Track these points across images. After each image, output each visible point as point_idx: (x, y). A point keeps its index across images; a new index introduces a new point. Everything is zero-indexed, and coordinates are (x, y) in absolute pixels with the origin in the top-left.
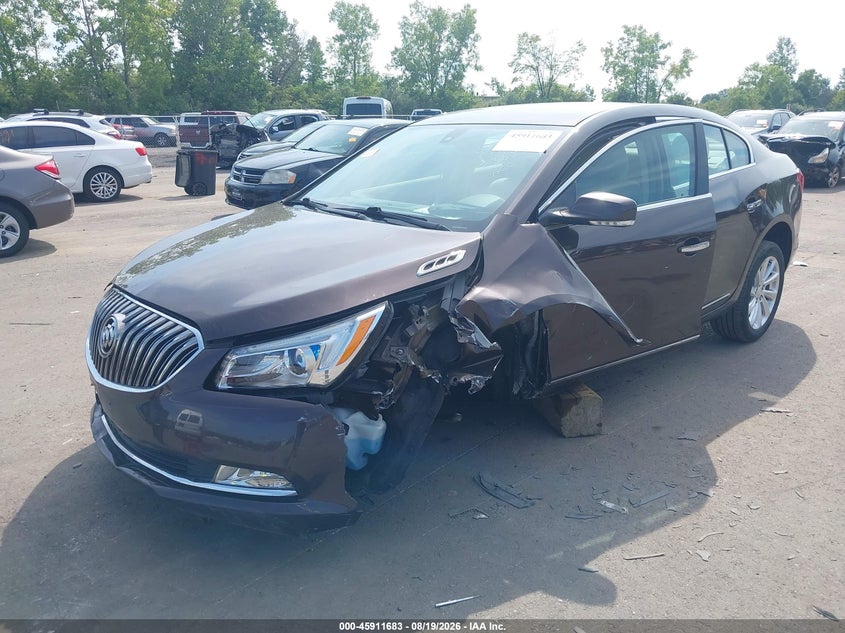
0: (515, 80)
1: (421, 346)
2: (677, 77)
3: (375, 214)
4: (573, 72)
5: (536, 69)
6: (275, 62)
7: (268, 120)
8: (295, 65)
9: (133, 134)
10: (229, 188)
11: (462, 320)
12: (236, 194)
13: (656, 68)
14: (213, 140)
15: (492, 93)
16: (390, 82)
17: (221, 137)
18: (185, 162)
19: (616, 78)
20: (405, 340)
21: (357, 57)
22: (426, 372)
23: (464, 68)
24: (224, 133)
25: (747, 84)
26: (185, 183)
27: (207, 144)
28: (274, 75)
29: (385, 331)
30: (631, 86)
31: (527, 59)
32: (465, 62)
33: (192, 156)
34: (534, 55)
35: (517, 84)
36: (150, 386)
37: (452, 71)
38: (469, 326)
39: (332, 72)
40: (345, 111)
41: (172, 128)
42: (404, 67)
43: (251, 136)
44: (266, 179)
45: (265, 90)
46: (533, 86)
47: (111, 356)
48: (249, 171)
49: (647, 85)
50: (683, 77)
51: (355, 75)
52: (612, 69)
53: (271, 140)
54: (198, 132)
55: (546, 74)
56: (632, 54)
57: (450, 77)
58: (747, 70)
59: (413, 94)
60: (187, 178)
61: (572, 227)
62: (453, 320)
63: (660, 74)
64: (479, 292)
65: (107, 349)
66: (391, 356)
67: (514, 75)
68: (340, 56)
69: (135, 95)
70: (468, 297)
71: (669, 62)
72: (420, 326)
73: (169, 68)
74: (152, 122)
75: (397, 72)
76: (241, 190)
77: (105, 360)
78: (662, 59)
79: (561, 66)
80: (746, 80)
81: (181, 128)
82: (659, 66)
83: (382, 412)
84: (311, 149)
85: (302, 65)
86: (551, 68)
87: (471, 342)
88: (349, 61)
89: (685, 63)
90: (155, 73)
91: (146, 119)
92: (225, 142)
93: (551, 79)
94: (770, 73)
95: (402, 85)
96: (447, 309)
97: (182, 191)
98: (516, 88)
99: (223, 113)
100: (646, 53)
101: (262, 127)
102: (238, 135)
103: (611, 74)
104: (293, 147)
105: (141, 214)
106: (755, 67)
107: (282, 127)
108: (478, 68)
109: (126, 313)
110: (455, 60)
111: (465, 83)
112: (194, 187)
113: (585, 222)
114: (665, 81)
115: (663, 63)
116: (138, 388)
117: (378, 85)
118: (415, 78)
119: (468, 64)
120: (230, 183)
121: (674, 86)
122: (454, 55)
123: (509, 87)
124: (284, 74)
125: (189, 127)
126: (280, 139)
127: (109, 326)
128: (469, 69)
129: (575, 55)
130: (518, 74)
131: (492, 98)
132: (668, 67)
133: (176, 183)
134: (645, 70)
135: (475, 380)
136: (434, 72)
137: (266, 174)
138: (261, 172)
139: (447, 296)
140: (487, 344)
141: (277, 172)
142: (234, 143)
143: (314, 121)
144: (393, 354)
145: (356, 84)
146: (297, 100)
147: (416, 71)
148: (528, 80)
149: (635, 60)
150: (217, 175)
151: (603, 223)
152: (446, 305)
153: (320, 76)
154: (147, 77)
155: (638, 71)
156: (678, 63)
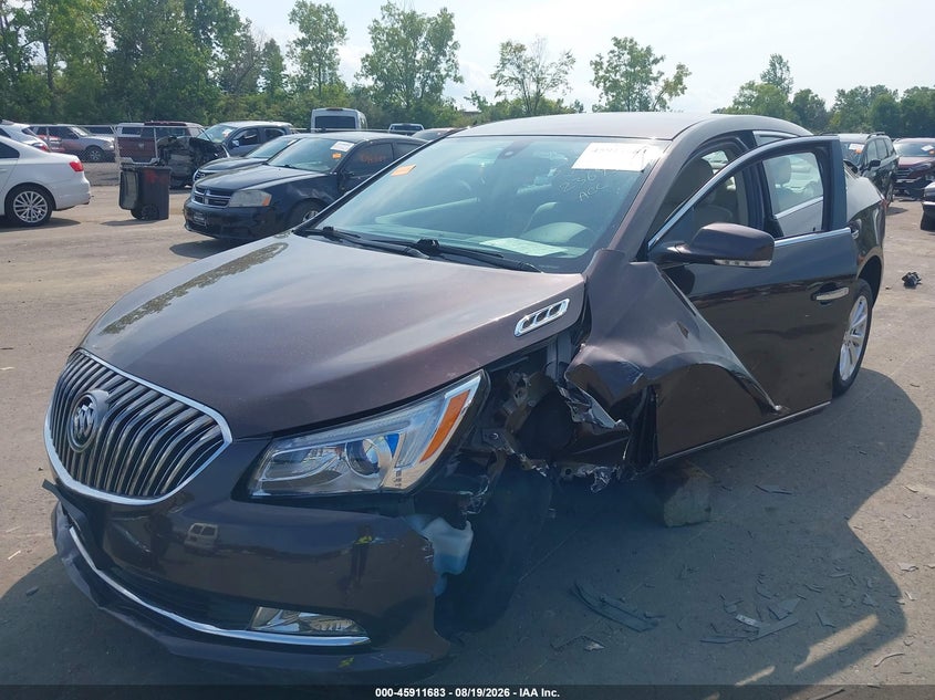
0: (499, 93)
1: (518, 427)
2: (671, 95)
3: (430, 249)
4: (561, 87)
5: (522, 82)
6: (227, 67)
7: (227, 132)
8: (250, 72)
9: (60, 146)
10: (189, 212)
11: (574, 392)
12: (199, 219)
13: (650, 84)
14: (161, 156)
15: (472, 108)
16: (360, 92)
17: (171, 152)
18: (132, 180)
19: (607, 93)
20: (500, 419)
21: (321, 63)
22: (529, 462)
23: (442, 78)
24: (175, 147)
25: (743, 104)
26: (132, 206)
27: (153, 160)
28: (226, 82)
29: (481, 410)
30: (623, 103)
31: (511, 71)
32: (443, 73)
33: (140, 173)
34: (519, 67)
35: (500, 99)
36: (150, 495)
37: (429, 82)
38: (584, 400)
39: (293, 80)
40: (313, 124)
41: (109, 140)
42: (375, 76)
43: (207, 151)
44: (234, 201)
45: (216, 99)
46: (518, 101)
47: (88, 451)
48: (214, 191)
49: (640, 102)
50: (677, 95)
51: (320, 84)
52: (602, 84)
53: (231, 155)
54: (141, 145)
55: (533, 88)
56: (623, 69)
57: (427, 89)
58: (742, 88)
59: (387, 107)
60: (135, 199)
61: (688, 266)
62: (563, 391)
63: (653, 90)
64: (590, 352)
65: (82, 440)
66: (483, 442)
67: (497, 89)
68: (302, 63)
69: (61, 102)
70: (579, 360)
71: (663, 77)
72: (519, 401)
73: (101, 70)
74: (83, 134)
75: (368, 82)
76: (206, 214)
77: (79, 455)
78: (655, 74)
79: (549, 80)
80: (742, 100)
81: (120, 140)
82: (652, 82)
83: (470, 518)
84: (287, 166)
85: (259, 72)
86: (538, 81)
87: (589, 421)
88: (313, 68)
89: (679, 79)
90: (84, 75)
91: (76, 130)
92: (175, 157)
93: (538, 93)
94: (766, 92)
95: (375, 96)
96: (553, 377)
97: (127, 215)
98: (498, 103)
99: (172, 124)
100: (638, 68)
101: (220, 141)
102: (192, 149)
103: (601, 90)
104: (265, 163)
105: (79, 242)
106: (751, 86)
107: (243, 141)
108: (458, 79)
109: (110, 390)
110: (432, 70)
111: (445, 95)
112: (144, 209)
113: (709, 261)
114: (659, 98)
115: (656, 79)
116: (131, 497)
117: (348, 96)
118: (388, 89)
119: (447, 75)
120: (189, 205)
121: (668, 104)
122: (432, 65)
123: (492, 101)
124: (239, 81)
125: (131, 139)
126: (243, 155)
127: (84, 408)
128: (448, 80)
129: (565, 68)
130: (502, 88)
131: (473, 113)
132: (661, 83)
133: (121, 204)
134: (637, 86)
135: (598, 472)
136: (410, 83)
137: (235, 194)
138: (229, 192)
139: (552, 358)
140: (610, 423)
141: (249, 192)
142: (186, 159)
143: (281, 134)
144: (487, 440)
145: (320, 94)
146: (252, 111)
147: (389, 81)
148: (512, 94)
149: (626, 74)
150: (170, 196)
151: (732, 263)
152: (552, 372)
153: (280, 85)
154: (75, 80)
155: (630, 88)
156: (671, 79)
